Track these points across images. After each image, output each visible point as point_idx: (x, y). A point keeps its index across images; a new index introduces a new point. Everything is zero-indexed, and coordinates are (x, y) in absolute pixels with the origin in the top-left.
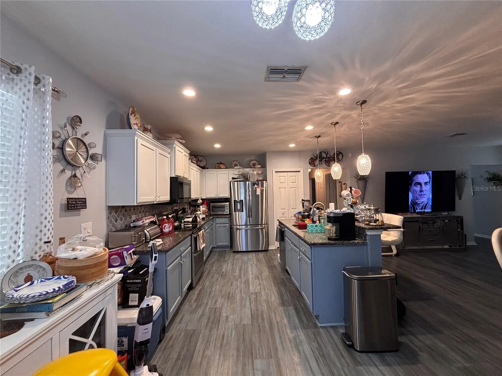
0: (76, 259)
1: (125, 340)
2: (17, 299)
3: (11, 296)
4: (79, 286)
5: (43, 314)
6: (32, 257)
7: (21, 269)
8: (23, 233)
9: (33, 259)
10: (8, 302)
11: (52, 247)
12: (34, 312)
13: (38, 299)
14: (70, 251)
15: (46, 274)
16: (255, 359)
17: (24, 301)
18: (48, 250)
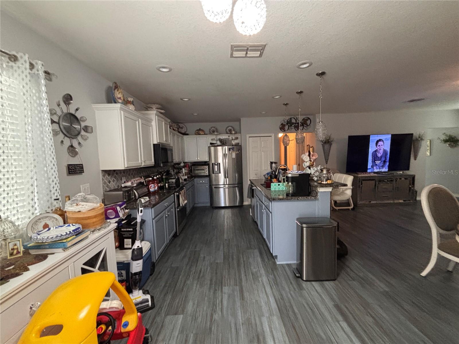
0: (80, 211)
1: (124, 272)
2: (40, 239)
3: (36, 238)
4: (84, 231)
5: (60, 250)
6: (46, 211)
7: (40, 219)
8: (37, 193)
9: (47, 212)
10: (34, 241)
11: (61, 203)
12: (53, 248)
13: (55, 239)
14: (75, 206)
15: (58, 223)
16: (224, 286)
17: (45, 241)
18: (57, 206)
